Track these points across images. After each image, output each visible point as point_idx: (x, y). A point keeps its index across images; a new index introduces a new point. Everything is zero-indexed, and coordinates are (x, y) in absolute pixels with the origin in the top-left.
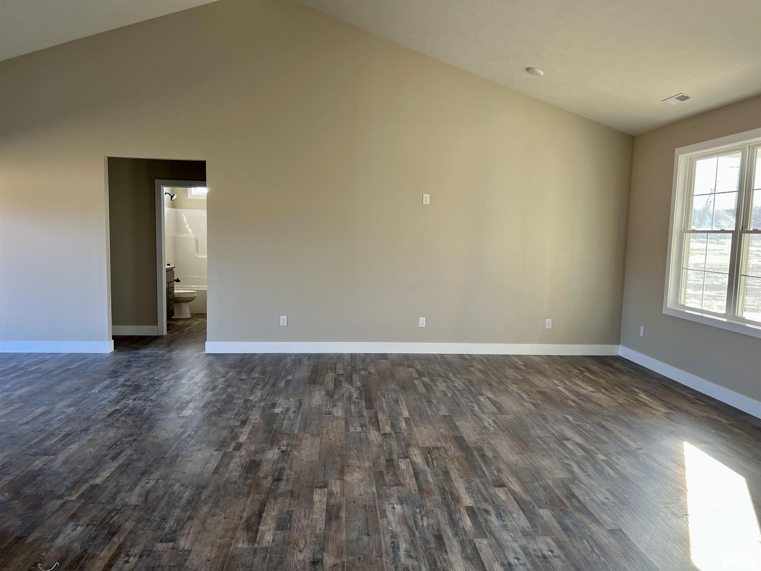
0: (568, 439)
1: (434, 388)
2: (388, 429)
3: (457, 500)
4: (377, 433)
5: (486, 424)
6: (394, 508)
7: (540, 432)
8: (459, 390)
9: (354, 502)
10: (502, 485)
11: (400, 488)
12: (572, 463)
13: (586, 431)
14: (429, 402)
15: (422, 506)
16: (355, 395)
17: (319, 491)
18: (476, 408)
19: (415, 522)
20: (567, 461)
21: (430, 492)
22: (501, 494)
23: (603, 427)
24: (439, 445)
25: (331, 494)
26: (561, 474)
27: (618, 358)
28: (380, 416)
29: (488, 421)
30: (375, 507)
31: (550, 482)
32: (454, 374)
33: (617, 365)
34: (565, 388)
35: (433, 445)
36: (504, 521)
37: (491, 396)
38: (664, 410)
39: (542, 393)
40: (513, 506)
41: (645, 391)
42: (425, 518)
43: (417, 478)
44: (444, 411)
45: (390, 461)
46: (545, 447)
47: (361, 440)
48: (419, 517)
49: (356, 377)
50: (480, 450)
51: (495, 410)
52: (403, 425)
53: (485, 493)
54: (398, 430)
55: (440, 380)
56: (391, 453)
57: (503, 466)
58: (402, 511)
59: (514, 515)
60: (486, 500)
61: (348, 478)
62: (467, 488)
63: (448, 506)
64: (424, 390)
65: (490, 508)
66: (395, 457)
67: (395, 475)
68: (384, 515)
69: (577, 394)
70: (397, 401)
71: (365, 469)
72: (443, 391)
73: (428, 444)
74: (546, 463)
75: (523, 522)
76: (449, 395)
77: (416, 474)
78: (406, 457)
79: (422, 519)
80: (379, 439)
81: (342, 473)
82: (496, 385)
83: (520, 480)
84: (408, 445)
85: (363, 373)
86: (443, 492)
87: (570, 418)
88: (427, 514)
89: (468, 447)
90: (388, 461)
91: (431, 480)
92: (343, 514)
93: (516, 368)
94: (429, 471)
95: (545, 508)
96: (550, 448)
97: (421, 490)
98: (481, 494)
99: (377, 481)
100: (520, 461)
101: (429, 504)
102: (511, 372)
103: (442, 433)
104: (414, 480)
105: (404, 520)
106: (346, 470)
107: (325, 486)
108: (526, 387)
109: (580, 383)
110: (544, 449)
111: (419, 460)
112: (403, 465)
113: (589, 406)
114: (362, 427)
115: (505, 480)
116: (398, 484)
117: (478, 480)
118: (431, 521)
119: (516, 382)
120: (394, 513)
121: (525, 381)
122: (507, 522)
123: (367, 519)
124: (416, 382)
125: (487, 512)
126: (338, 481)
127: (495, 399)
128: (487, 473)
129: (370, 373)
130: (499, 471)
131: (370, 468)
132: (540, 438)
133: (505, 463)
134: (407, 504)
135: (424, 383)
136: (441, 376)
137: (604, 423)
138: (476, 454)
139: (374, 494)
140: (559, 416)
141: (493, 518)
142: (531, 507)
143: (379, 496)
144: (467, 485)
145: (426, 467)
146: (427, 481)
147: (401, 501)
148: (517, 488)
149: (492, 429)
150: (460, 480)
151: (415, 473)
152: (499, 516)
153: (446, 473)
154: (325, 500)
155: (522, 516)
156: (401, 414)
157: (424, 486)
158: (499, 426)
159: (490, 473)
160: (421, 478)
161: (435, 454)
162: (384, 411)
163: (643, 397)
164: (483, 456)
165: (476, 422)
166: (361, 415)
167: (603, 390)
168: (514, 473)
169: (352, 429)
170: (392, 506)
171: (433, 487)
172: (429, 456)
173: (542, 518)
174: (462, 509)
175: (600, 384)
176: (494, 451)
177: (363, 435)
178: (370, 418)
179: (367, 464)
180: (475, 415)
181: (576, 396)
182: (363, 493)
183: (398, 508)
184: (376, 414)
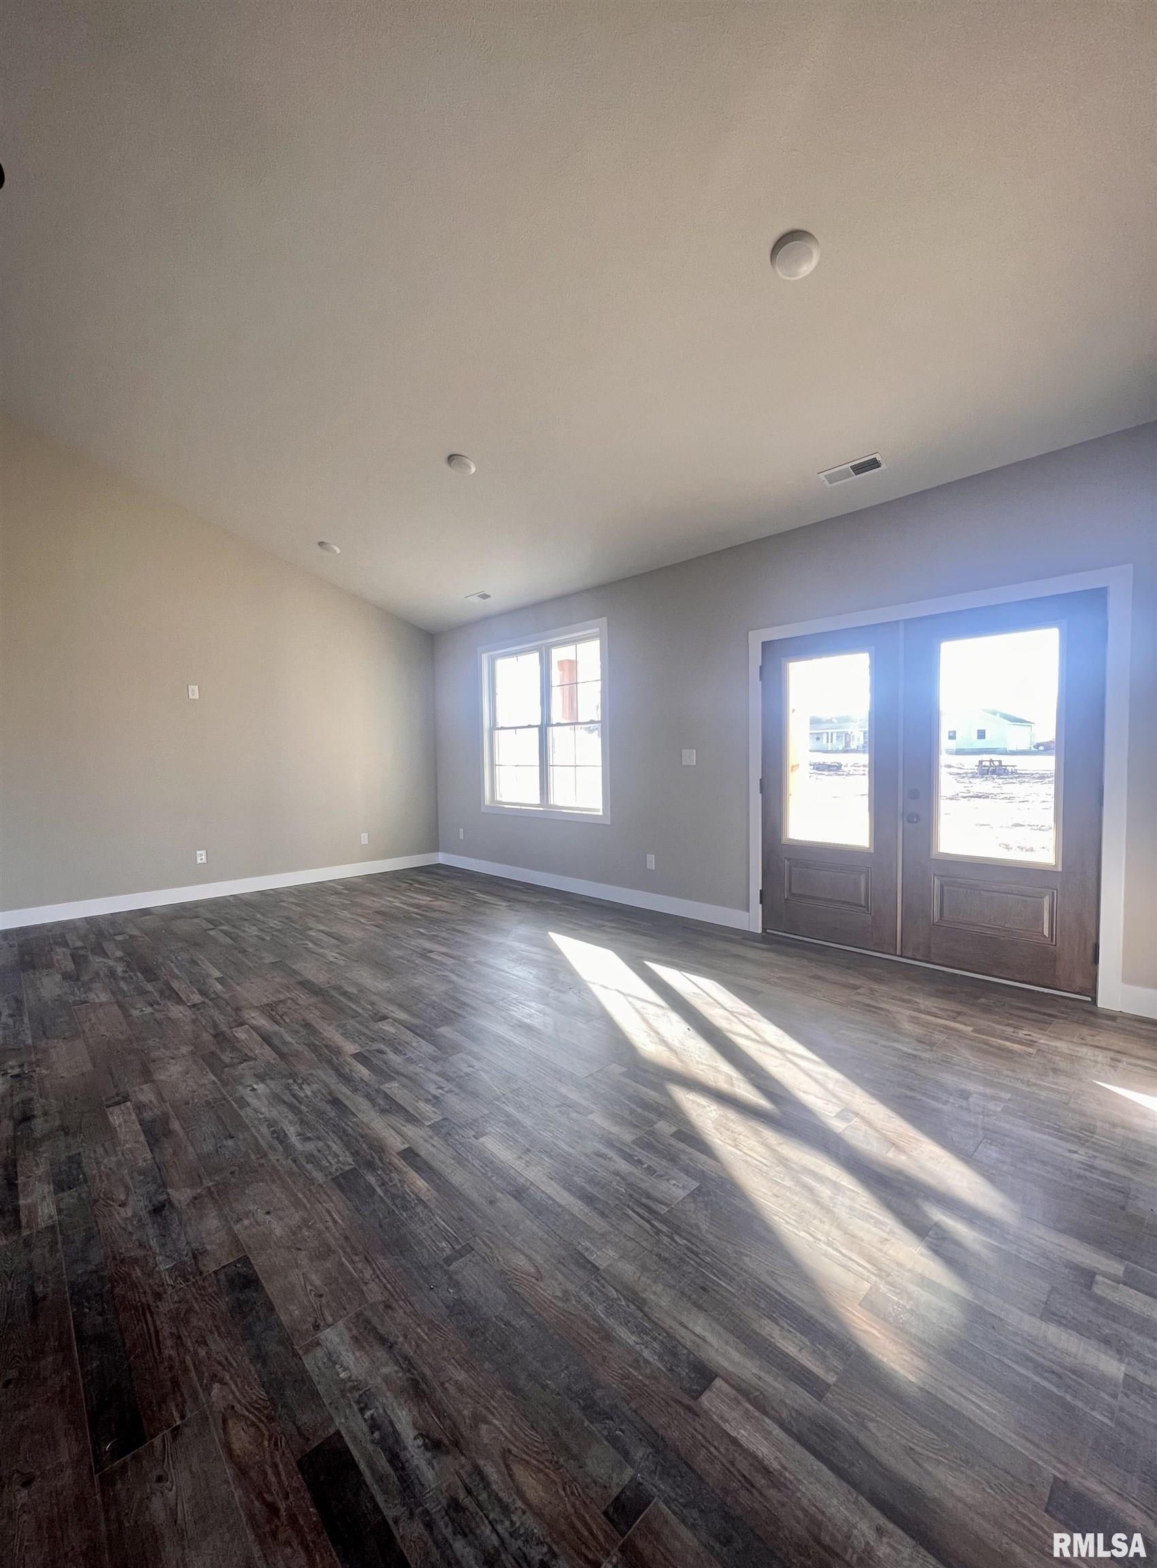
0: (431, 952)
1: (242, 934)
2: (197, 998)
3: (338, 1051)
4: (181, 1008)
5: (332, 959)
6: (253, 1090)
7: (399, 953)
8: (277, 930)
9: (187, 1103)
10: (384, 1018)
11: (251, 1063)
12: (446, 973)
13: (444, 939)
14: (244, 952)
15: (293, 1076)
16: (120, 969)
17: (116, 1110)
18: (311, 945)
19: (294, 1096)
20: (440, 973)
21: (296, 1054)
22: (386, 1027)
23: (459, 931)
24: (282, 997)
25: (140, 1108)
26: (440, 988)
27: (439, 866)
28: (175, 985)
29: (331, 955)
30: (225, 1099)
31: (434, 998)
32: (263, 914)
33: (442, 872)
34: (402, 903)
35: (274, 999)
36: (405, 1054)
37: (323, 928)
38: (504, 904)
39: (379, 913)
40: (408, 1036)
41: (480, 891)
42: (305, 1086)
43: (270, 1045)
44: (269, 959)
45: (219, 1036)
46: (412, 965)
47: (159, 1023)
48: (296, 1087)
49: (109, 947)
50: (337, 988)
51: (336, 942)
52: (219, 987)
53: (367, 1032)
54: (213, 996)
55: (246, 924)
56: (215, 1026)
57: (375, 998)
58: (268, 1091)
59: (414, 1044)
60: (373, 1040)
61: (160, 1076)
62: (343, 1034)
63: (330, 1062)
64: (228, 940)
65: (382, 1046)
66: (225, 1028)
67: (234, 1049)
68: (242, 1102)
69: (418, 906)
70: (194, 962)
71: (184, 1056)
72: (257, 936)
73: (265, 1001)
74: (420, 981)
75: (428, 1048)
76: (268, 938)
77: (266, 1039)
78: (242, 1024)
79: (301, 1088)
80: (189, 1013)
81: (147, 1075)
82: (322, 915)
83: (401, 1006)
84: (238, 1009)
85: (119, 938)
86: (314, 1048)
87: (422, 930)
88: (305, 1081)
89: (321, 989)
90: (215, 1036)
91: (289, 1039)
92: (176, 1125)
93: (337, 893)
94: (282, 1030)
95: (443, 1025)
96: (417, 965)
97: (282, 1055)
98: (364, 1034)
99: (211, 1066)
100: (391, 987)
101: (302, 1069)
102: (333, 899)
103: (278, 983)
104: (266, 1046)
105: (276, 1098)
106: (152, 1066)
107: (126, 1099)
108: (359, 911)
109: (415, 895)
110: (412, 968)
111: (262, 1022)
112: (241, 1034)
113: (433, 915)
114: (152, 1005)
115: (385, 1011)
116: (246, 1059)
117: (352, 1022)
118: (315, 1086)
119: (344, 907)
120: (258, 1097)
121: (354, 904)
122: (409, 1054)
123: (219, 1118)
124: (211, 933)
125: (381, 1052)
126: (145, 1087)
127: (330, 930)
128: (360, 1011)
129: (131, 937)
130: (372, 1004)
131: (192, 1053)
132: (401, 958)
133: (375, 994)
134: (271, 1078)
135: (225, 933)
136: (246, 920)
137: (458, 927)
138: (333, 993)
139: (214, 1083)
140: (411, 932)
141: (392, 1056)
142: (427, 1029)
143: (225, 1083)
144: (341, 1031)
145: (276, 1028)
146: (285, 1043)
147: (261, 1078)
148: (402, 1016)
149: (342, 963)
150: (330, 1028)
151: (264, 1039)
152: (396, 1051)
153: (307, 1025)
154: (134, 1117)
155: (423, 1042)
156: (208, 975)
157: (285, 1049)
158: (348, 958)
159: (363, 1009)
160: (276, 1041)
161: (282, 1008)
162: (177, 978)
163: (481, 896)
164: (345, 994)
165: (318, 960)
166: (142, 992)
167: (441, 898)
168: (391, 1001)
169: (135, 1013)
170: (249, 1088)
171: (300, 1048)
172: (274, 1013)
173: (445, 1037)
174: (349, 1059)
175: (434, 893)
176: (357, 985)
177: (158, 1016)
178: (161, 993)
179: (184, 1050)
180: (313, 953)
181: (418, 908)
182: (195, 1088)
183: (260, 1087)
184: (167, 984)
